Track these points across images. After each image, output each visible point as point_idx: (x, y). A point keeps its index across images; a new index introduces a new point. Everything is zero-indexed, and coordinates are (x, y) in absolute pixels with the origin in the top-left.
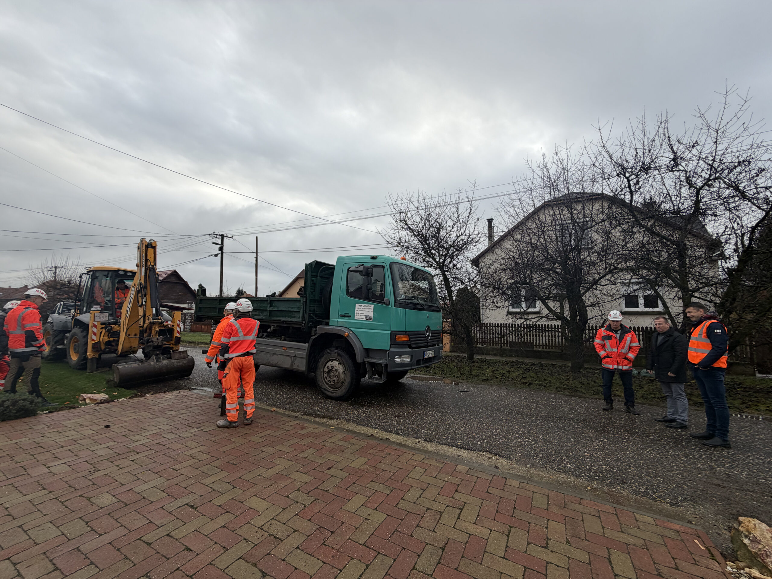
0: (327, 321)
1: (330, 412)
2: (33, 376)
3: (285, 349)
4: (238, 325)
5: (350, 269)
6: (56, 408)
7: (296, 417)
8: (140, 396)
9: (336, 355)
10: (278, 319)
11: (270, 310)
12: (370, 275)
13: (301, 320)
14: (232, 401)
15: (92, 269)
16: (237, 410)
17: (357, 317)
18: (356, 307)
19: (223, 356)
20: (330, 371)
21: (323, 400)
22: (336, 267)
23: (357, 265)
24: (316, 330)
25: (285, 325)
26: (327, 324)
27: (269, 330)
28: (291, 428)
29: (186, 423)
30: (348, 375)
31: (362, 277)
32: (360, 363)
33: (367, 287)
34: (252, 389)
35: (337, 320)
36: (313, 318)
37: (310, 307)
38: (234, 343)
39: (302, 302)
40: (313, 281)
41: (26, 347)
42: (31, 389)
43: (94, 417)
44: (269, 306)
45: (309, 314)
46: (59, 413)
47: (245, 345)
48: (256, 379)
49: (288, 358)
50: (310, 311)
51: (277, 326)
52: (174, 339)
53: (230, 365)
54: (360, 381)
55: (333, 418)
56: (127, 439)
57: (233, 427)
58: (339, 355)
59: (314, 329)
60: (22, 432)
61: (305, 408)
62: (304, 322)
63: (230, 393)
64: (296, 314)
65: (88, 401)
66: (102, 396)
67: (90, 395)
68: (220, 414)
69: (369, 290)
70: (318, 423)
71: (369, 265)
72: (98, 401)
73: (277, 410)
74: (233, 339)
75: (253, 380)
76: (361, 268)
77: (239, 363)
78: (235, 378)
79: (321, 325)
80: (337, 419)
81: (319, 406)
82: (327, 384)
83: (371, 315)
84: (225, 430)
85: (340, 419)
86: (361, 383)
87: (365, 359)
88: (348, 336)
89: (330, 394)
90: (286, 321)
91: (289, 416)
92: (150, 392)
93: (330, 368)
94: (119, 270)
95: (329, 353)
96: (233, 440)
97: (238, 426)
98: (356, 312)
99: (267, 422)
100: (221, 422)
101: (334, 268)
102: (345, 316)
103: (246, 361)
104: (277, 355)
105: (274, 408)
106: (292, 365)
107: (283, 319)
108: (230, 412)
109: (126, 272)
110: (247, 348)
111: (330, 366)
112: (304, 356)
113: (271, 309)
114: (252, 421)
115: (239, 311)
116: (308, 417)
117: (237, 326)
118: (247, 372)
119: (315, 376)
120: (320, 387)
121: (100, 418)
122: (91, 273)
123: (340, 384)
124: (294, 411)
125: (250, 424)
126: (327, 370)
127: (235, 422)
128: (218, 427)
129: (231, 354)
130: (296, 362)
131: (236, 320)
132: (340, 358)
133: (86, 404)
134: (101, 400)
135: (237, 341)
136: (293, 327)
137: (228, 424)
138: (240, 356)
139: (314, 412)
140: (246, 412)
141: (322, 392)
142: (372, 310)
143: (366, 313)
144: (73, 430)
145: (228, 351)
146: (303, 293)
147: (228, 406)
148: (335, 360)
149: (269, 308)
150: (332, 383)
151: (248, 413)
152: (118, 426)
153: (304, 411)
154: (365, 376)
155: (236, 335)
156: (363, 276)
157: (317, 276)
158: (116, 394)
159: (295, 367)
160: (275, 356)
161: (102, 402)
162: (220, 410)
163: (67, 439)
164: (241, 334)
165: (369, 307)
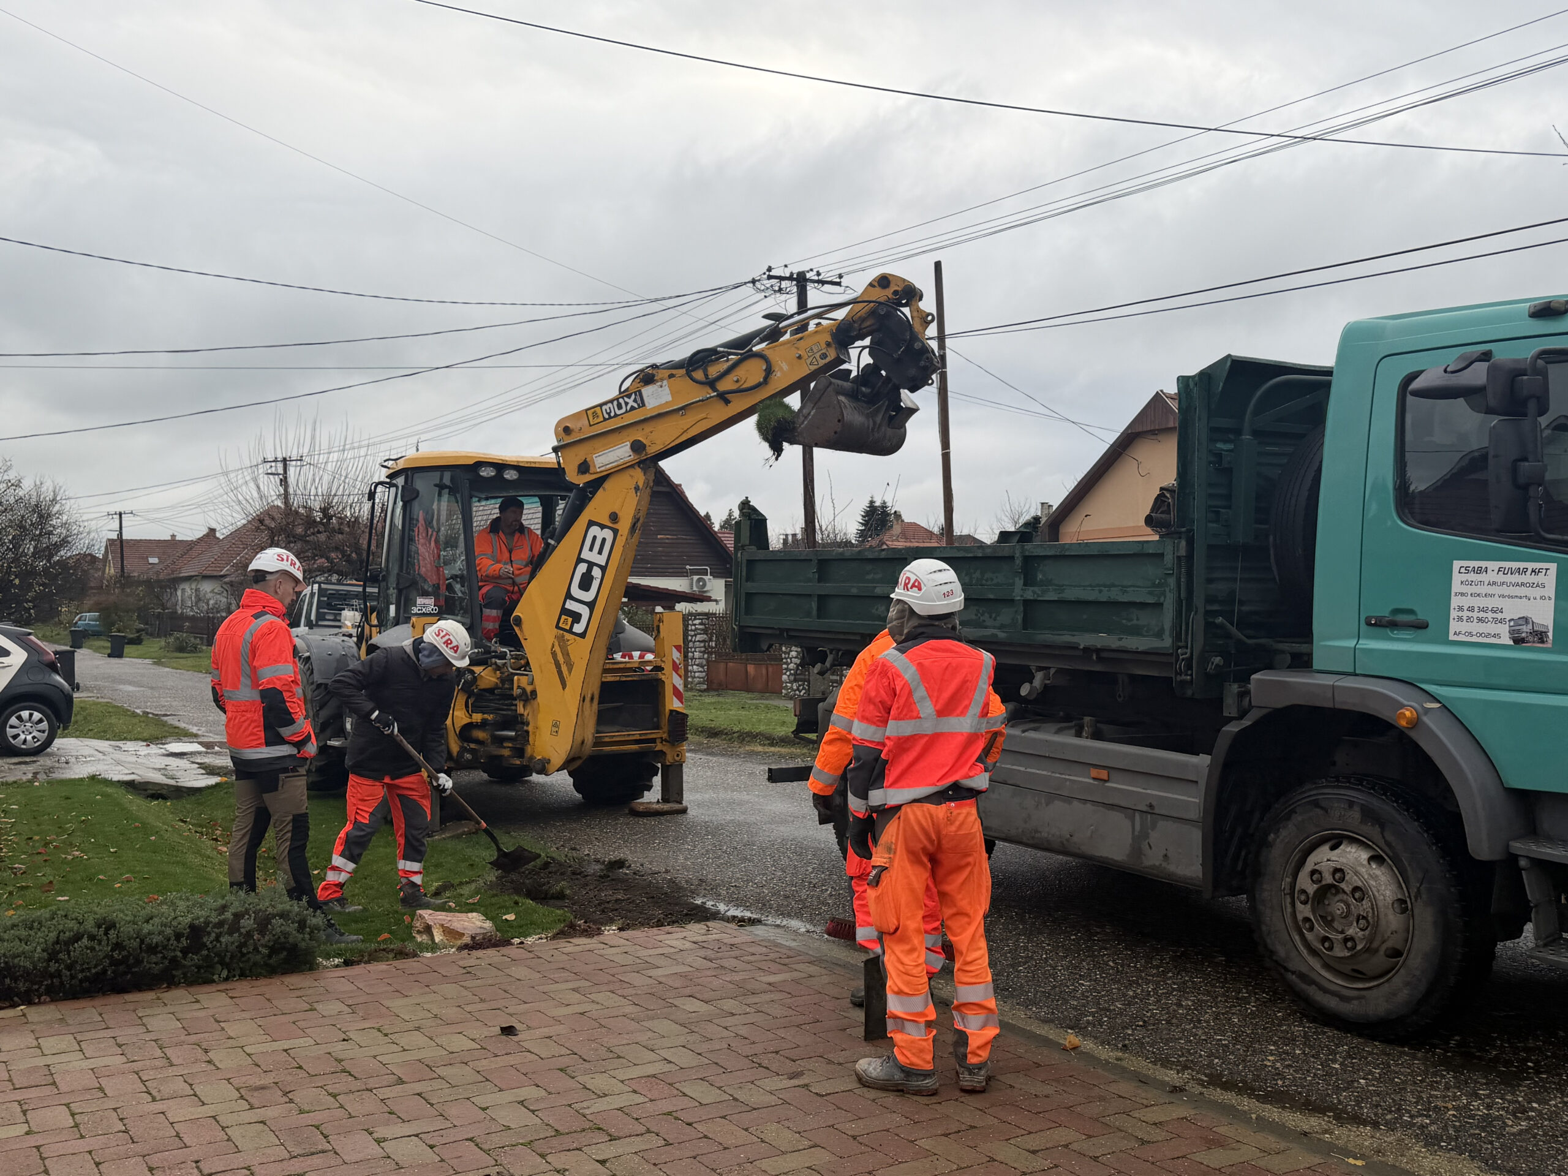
0: (1304, 648)
1: (1338, 1090)
2: (292, 839)
3: (1104, 774)
4: (913, 669)
5: (1415, 385)
6: (361, 953)
7: (1176, 1090)
8: (586, 933)
9: (1356, 814)
10: (1067, 638)
11: (1026, 602)
12: (1532, 406)
13: (1167, 642)
14: (907, 984)
15: (401, 465)
16: (929, 1025)
17: (1464, 627)
18: (1457, 578)
19: (865, 797)
20: (1325, 892)
21: (1297, 1030)
22: (1334, 379)
23: (1451, 358)
24: (1244, 694)
25: (1098, 668)
26: (1303, 662)
27: (1025, 690)
28: (1158, 1135)
29: (748, 1050)
30: (1425, 917)
31: (1479, 417)
32: (1488, 865)
33: (1514, 470)
34: (983, 944)
35: (1351, 643)
36: (1228, 636)
37: (1210, 581)
38: (903, 744)
39: (1169, 559)
40: (1219, 456)
41: (268, 744)
42: (293, 884)
43: (465, 993)
44: (1019, 582)
45: (1207, 613)
46: (369, 967)
47: (945, 754)
48: (995, 902)
49: (1117, 817)
50: (1210, 600)
51: (1059, 671)
52: (665, 721)
53: (891, 833)
54: (1492, 955)
55: (1357, 1120)
56: (572, 1084)
57: (918, 1093)
58: (1368, 815)
59: (1235, 688)
60: (292, 1018)
61: (1211, 1055)
62: (1184, 654)
63: (899, 949)
64: (1144, 619)
65: (438, 937)
66: (474, 923)
67: (442, 916)
68: (861, 1031)
69: (1525, 488)
70: (1280, 1130)
71: (1526, 351)
72: (467, 940)
73: (1088, 1045)
74: (895, 728)
75: (984, 905)
76: (1478, 375)
77: (923, 829)
78: (912, 890)
79: (1270, 667)
80: (1375, 1125)
81: (1281, 1056)
82: (1313, 952)
83: (1544, 615)
84: (890, 1099)
85: (1391, 1127)
86: (1496, 966)
87: (1517, 847)
88: (1416, 723)
89: (1332, 1003)
90: (1098, 651)
91: (1143, 1081)
92: (611, 921)
93: (1328, 879)
94: (480, 464)
95: (1316, 804)
96: (924, 1143)
97: (934, 1093)
98: (1455, 602)
99: (1048, 1090)
100: (871, 1066)
101: (1328, 385)
102: (1393, 625)
103: (950, 821)
104: (1068, 799)
105: (1071, 1038)
106: (1137, 851)
107: (1085, 640)
108: (901, 1030)
109: (501, 467)
110: (953, 769)
111: (1326, 868)
112: (1194, 814)
113: (1029, 595)
114: (989, 1079)
115: (912, 612)
116: (1229, 1097)
117: (907, 677)
118: (959, 868)
119: (1253, 908)
120: (1281, 967)
121: (482, 1000)
122: (400, 481)
123: (1380, 961)
124: (1166, 1063)
125: (982, 1091)
126: (1311, 889)
127: (927, 1075)
128: (863, 1081)
129: (891, 792)
130: (1154, 836)
131: (902, 651)
132: (1374, 831)
133: (434, 947)
134: (473, 938)
135: (913, 739)
136: (1133, 678)
137: (898, 1076)
138: (927, 799)
139: (1257, 1078)
140: (962, 1038)
141: (1290, 988)
142: (1550, 591)
143: (1513, 610)
144: (418, 1029)
145: (881, 776)
146: (1173, 516)
147: (894, 1005)
148: (1353, 840)
149: (1019, 591)
150: (1340, 952)
151: (973, 1043)
152: (538, 1033)
153: (1210, 1065)
154: (1518, 933)
155: (909, 711)
156: (1489, 411)
157: (1238, 432)
158: (511, 917)
159: (1152, 859)
160: (1058, 804)
161: (477, 944)
162: (860, 1015)
163: (407, 1056)
164: (927, 708)
165: (1527, 578)
